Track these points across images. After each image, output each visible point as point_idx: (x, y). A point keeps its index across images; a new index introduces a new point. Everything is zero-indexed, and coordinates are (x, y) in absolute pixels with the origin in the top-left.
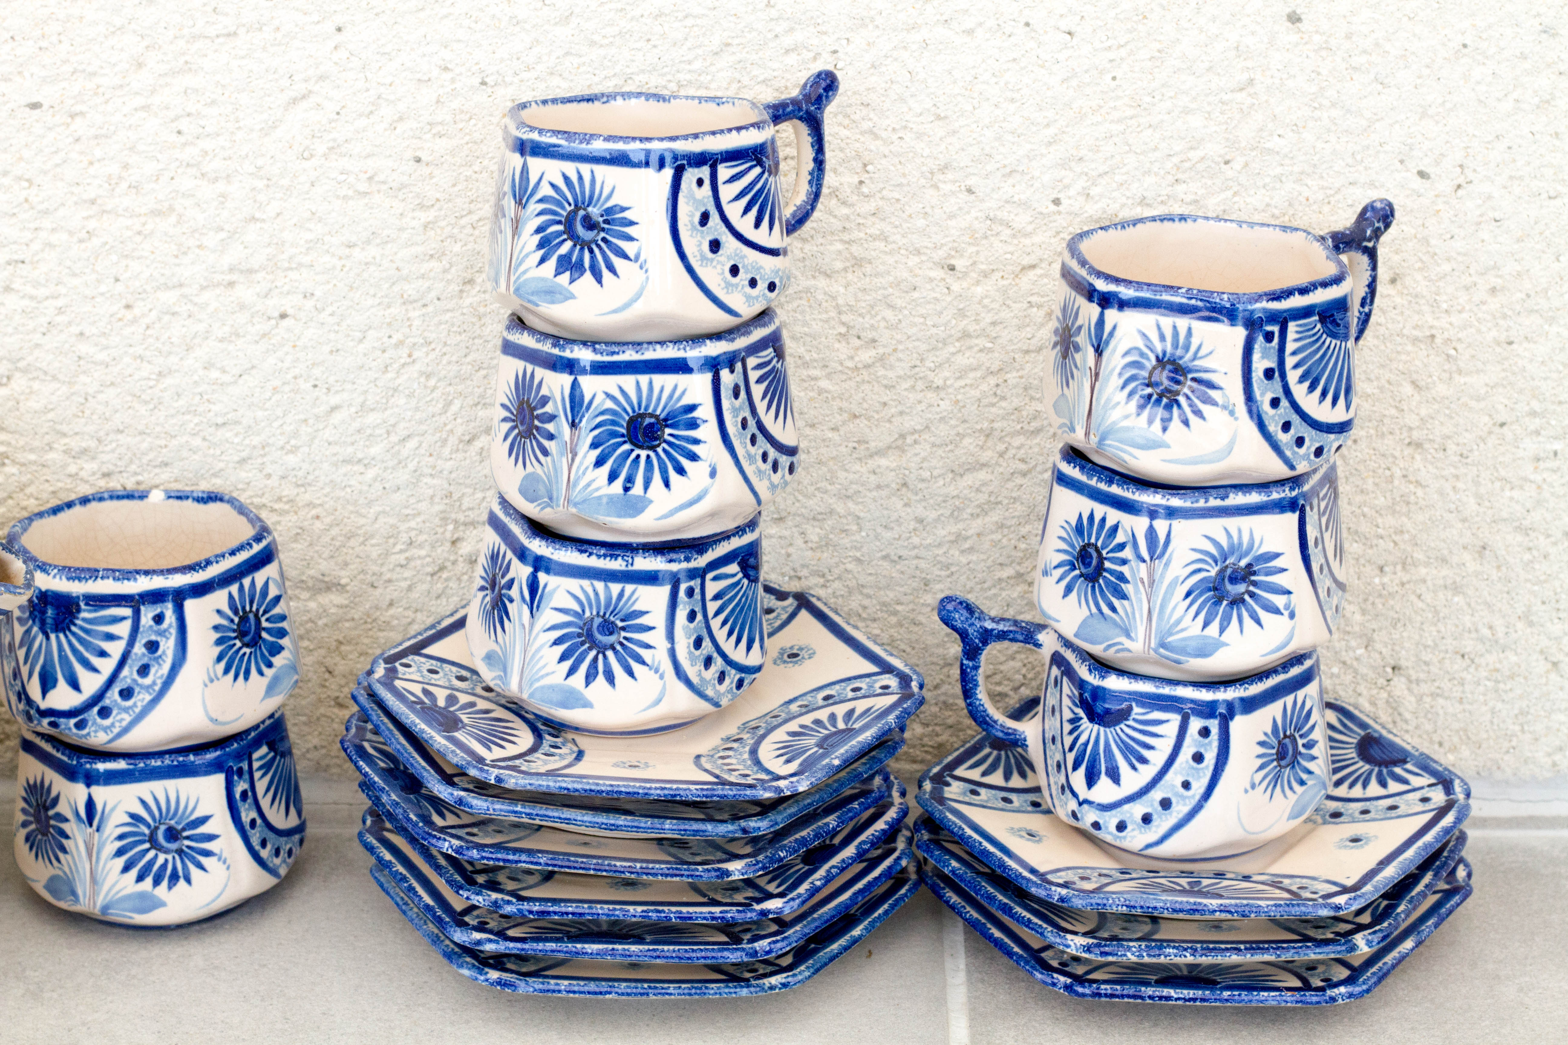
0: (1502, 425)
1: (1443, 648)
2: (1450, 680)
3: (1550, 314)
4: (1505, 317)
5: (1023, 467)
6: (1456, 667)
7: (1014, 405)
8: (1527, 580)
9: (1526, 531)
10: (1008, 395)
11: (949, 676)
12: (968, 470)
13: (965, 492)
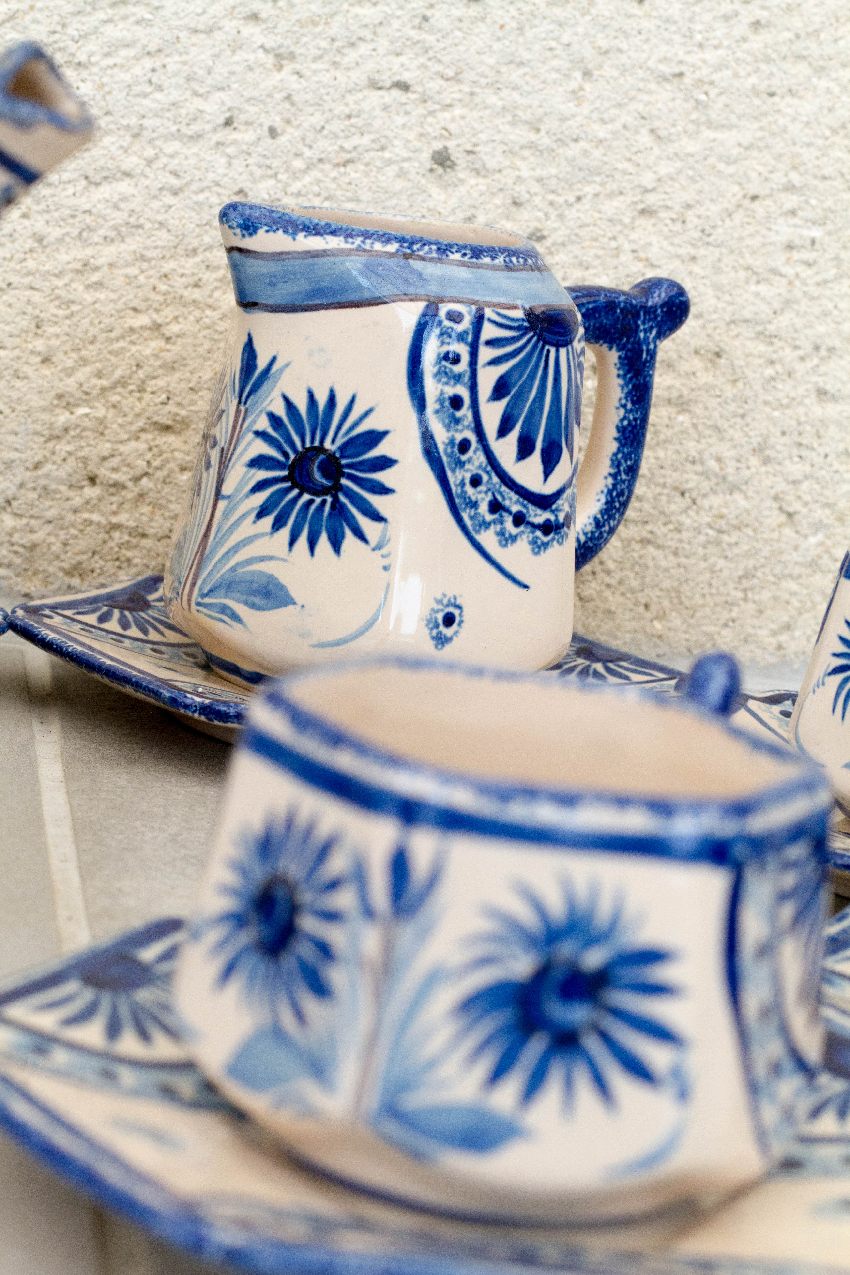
0: (754, 198)
1: (661, 481)
2: (665, 524)
3: (821, 63)
4: (768, 60)
5: (175, 182)
6: (673, 507)
7: (172, 99)
8: (766, 403)
9: (770, 338)
10: (166, 84)
11: (53, 453)
12: (106, 178)
13: (100, 206)
